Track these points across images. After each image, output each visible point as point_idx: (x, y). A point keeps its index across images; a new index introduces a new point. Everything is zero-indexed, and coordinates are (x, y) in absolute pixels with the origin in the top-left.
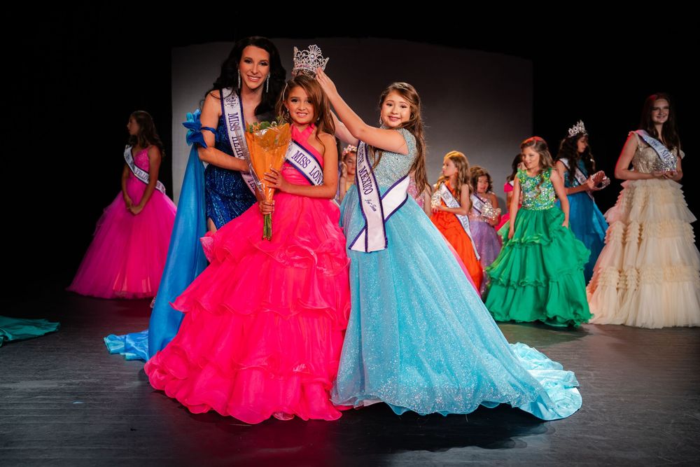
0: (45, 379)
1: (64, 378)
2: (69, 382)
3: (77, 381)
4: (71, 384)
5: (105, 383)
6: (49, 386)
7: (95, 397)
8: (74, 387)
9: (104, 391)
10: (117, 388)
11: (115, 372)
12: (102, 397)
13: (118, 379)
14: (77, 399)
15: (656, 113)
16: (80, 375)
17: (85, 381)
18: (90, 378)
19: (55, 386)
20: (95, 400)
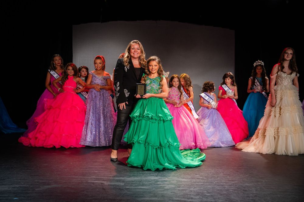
0: (2, 185)
1: (12, 184)
2: (13, 186)
3: (17, 186)
4: (14, 188)
5: (31, 187)
6: (3, 189)
7: (25, 195)
8: (16, 189)
9: (30, 192)
10: (36, 189)
11: (37, 181)
12: (28, 195)
13: (38, 185)
14: (16, 196)
15: (286, 55)
16: (20, 182)
17: (21, 186)
18: (24, 184)
19: (7, 189)
20: (24, 197)
